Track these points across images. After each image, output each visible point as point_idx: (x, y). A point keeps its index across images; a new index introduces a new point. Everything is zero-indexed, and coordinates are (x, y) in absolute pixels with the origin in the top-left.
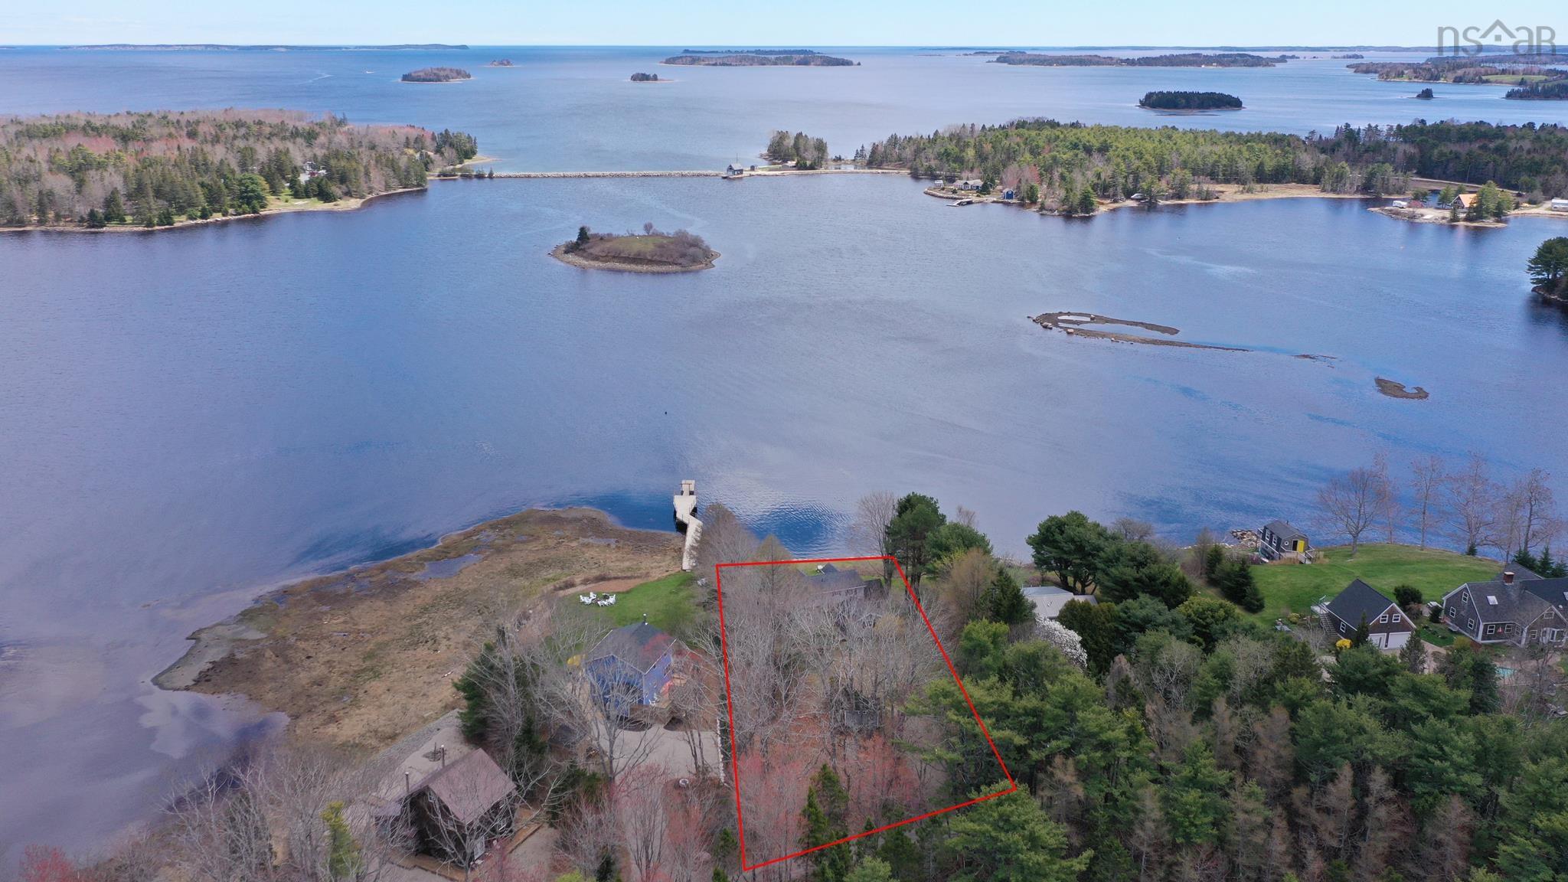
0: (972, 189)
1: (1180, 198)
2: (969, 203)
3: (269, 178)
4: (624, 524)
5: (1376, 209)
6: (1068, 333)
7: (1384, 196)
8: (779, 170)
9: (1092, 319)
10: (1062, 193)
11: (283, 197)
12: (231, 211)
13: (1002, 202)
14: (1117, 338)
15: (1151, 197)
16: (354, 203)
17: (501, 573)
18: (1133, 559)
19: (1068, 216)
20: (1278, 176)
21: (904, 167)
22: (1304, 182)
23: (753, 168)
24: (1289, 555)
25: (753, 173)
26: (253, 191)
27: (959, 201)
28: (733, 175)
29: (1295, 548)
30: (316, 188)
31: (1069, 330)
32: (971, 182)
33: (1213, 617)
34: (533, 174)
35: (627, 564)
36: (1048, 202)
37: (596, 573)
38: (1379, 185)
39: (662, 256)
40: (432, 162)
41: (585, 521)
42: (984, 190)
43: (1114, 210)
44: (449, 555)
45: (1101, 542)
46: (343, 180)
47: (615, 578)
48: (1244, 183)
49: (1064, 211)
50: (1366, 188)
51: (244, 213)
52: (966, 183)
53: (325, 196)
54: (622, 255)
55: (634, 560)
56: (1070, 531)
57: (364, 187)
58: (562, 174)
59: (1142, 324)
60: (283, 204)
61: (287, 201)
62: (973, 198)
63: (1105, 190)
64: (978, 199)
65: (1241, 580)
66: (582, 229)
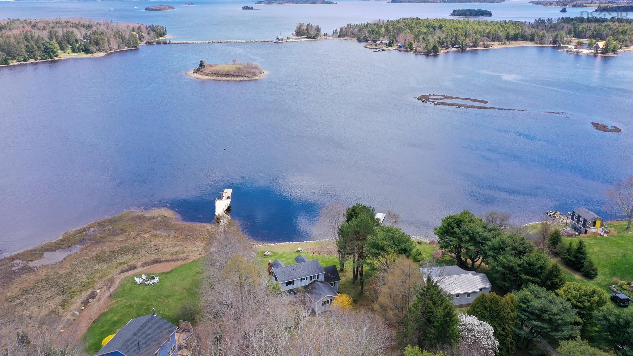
0: (384, 45)
1: (475, 47)
2: (383, 50)
3: (59, 43)
4: (184, 220)
5: (561, 50)
6: (435, 104)
7: (562, 45)
8: (300, 39)
9: (445, 97)
10: (424, 45)
11: (68, 52)
12: (39, 58)
13: (398, 50)
14: (459, 106)
15: (463, 47)
16: (102, 54)
17: (92, 259)
18: (514, 249)
19: (427, 54)
20: (515, 38)
21: (354, 37)
22: (527, 41)
23: (288, 38)
24: (592, 230)
25: (288, 40)
26: (50, 48)
27: (379, 50)
28: (279, 41)
29: (594, 226)
30: (83, 47)
31: (435, 103)
32: (383, 42)
33: (589, 301)
34: (189, 42)
35: (177, 249)
36: (418, 49)
37: (154, 257)
38: (560, 40)
39: (239, 73)
40: (143, 37)
41: (159, 219)
42: (389, 45)
43: (447, 52)
44: (62, 247)
45: (487, 234)
46: (97, 44)
47: (165, 261)
48: (502, 41)
49: (425, 52)
50: (554, 42)
51: (46, 59)
52: (382, 42)
53: (87, 51)
54: (220, 73)
55: (182, 245)
56: (465, 226)
57: (107, 47)
58: (202, 42)
59: (470, 99)
60: (67, 55)
61: (69, 54)
62: (385, 48)
63: (443, 44)
64: (387, 49)
65: (580, 256)
66: (201, 61)
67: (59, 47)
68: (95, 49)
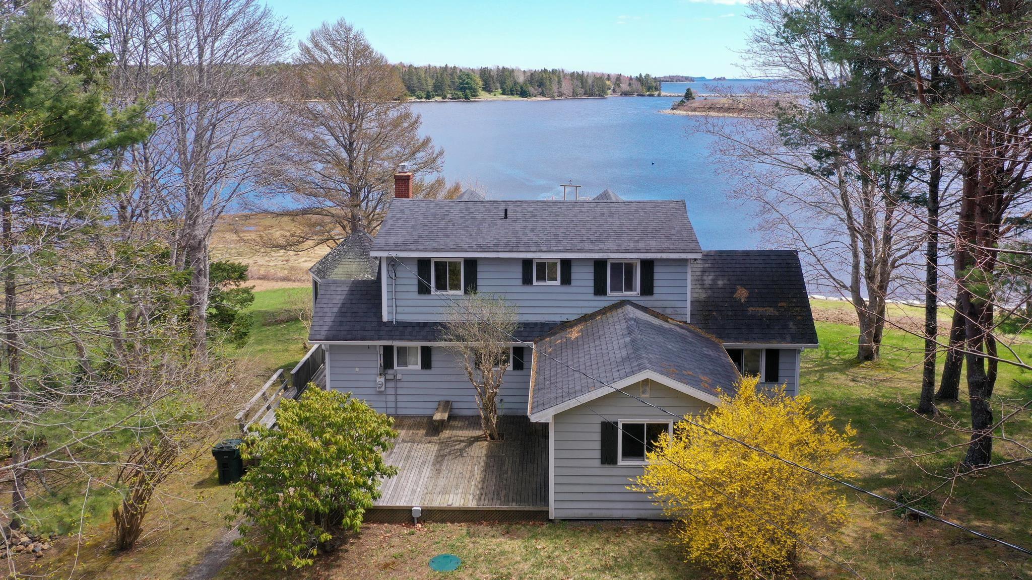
11: (495, 93)
12: (449, 96)
16: (543, 99)
26: (467, 83)
30: (519, 89)
46: (541, 85)
51: (459, 98)
53: (524, 94)
54: (717, 106)
57: (555, 90)
60: (492, 96)
61: (495, 96)
66: (688, 90)
67: (481, 83)
68: (536, 92)
